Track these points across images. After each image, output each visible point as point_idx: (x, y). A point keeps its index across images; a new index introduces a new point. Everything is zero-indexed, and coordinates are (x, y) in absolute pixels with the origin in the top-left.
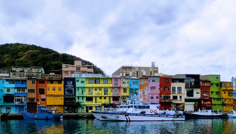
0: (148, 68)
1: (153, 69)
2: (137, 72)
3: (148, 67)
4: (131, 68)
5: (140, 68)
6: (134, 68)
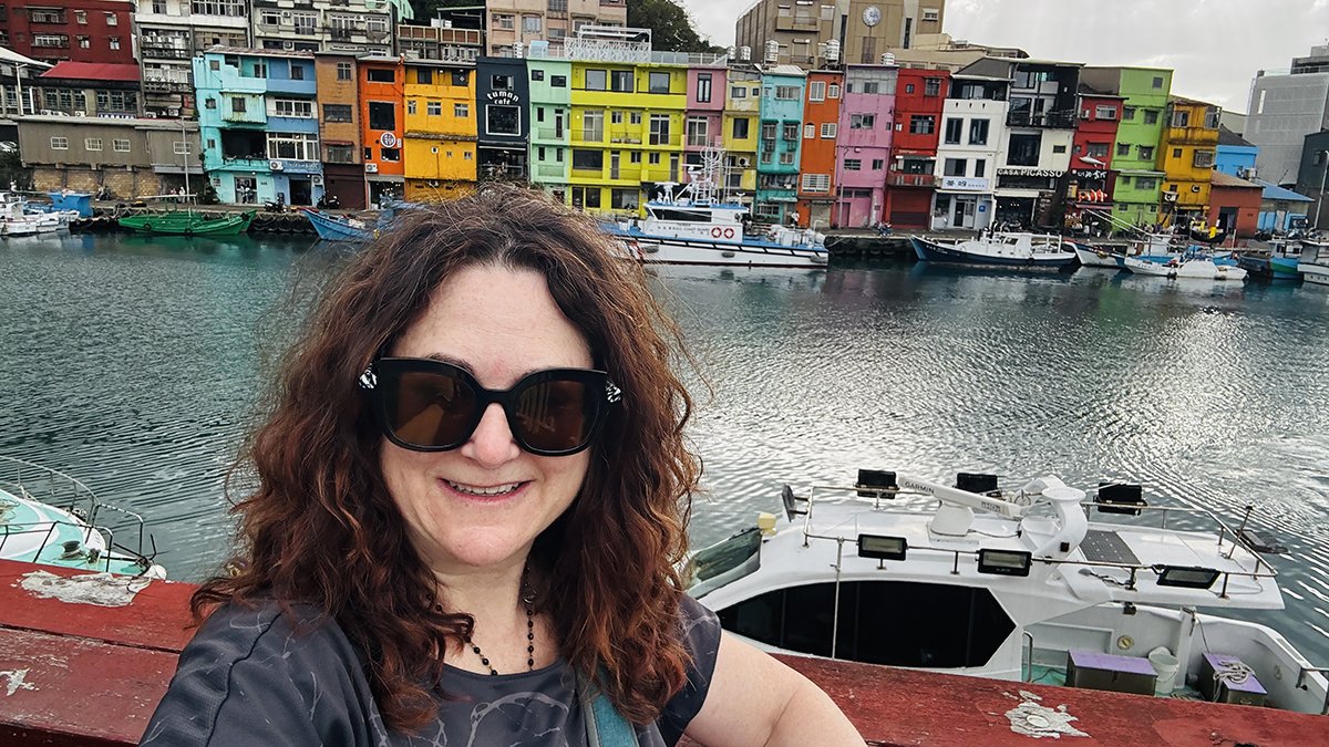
1: (921, 7)
2: (844, 17)
5: (859, 2)
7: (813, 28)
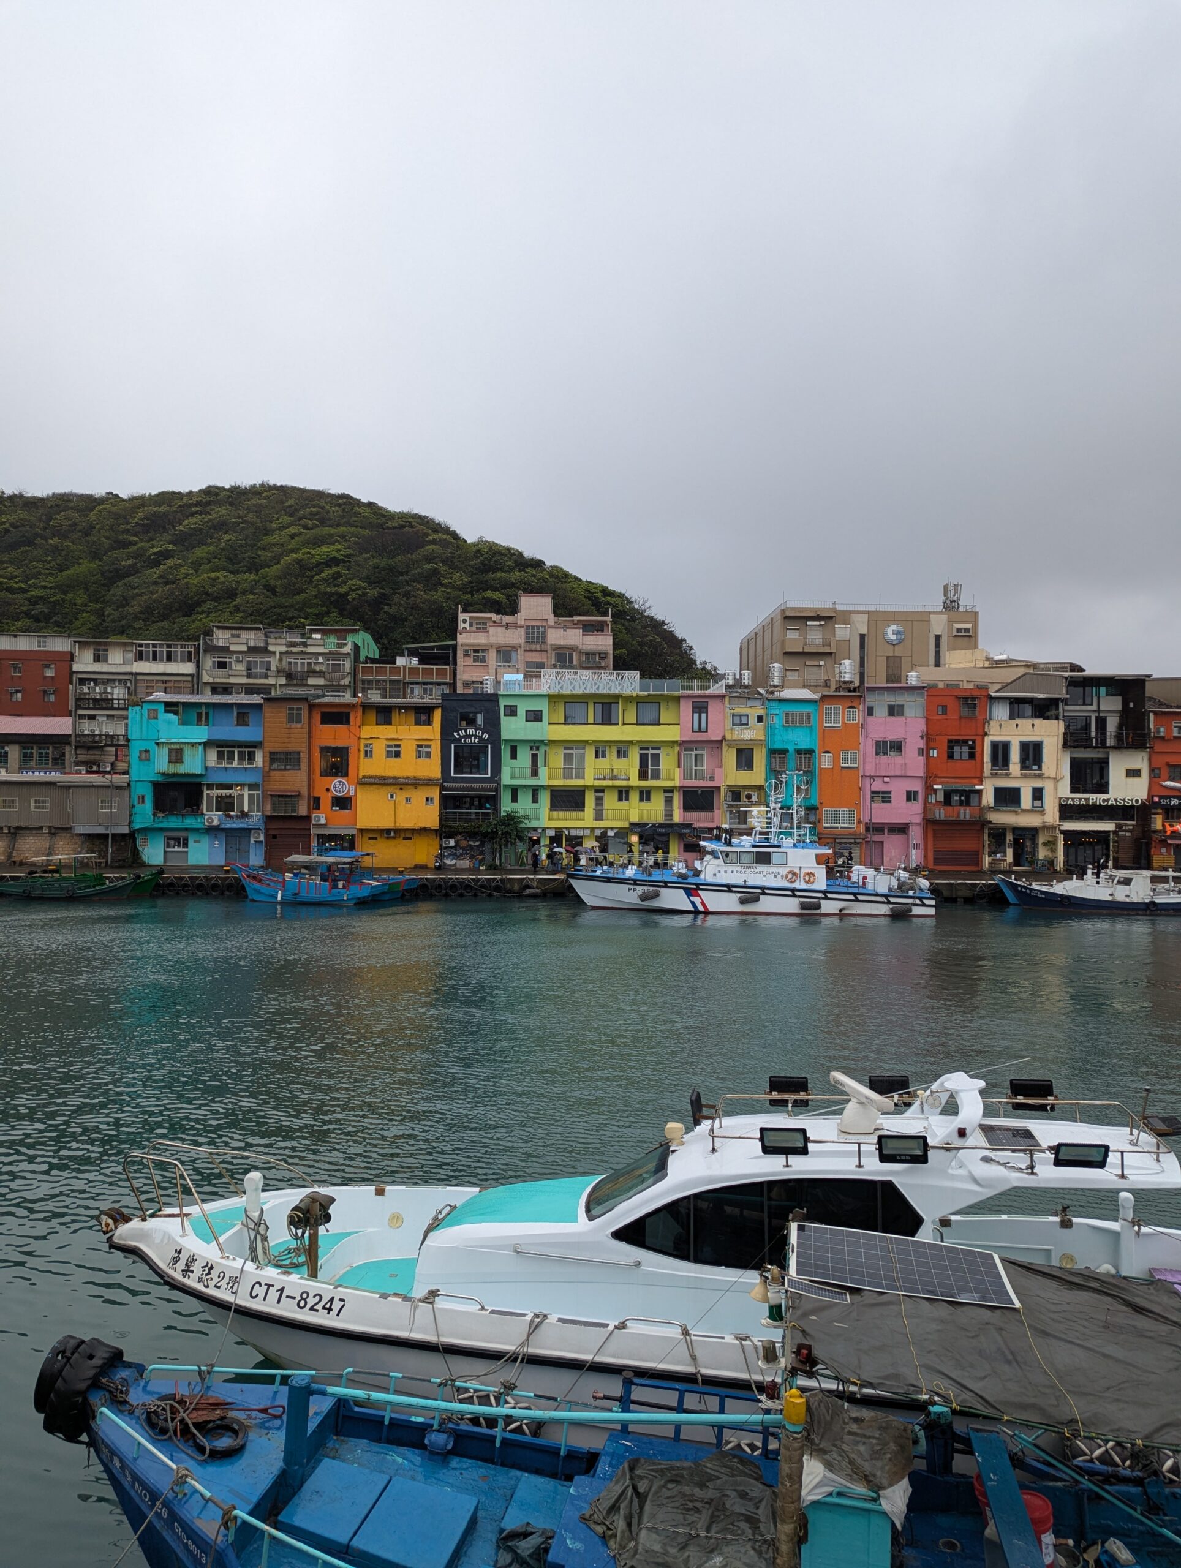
0: (924, 617)
1: (950, 622)
2: (862, 637)
3: (921, 609)
4: (831, 618)
5: (878, 619)
6: (845, 617)
7: (827, 650)
